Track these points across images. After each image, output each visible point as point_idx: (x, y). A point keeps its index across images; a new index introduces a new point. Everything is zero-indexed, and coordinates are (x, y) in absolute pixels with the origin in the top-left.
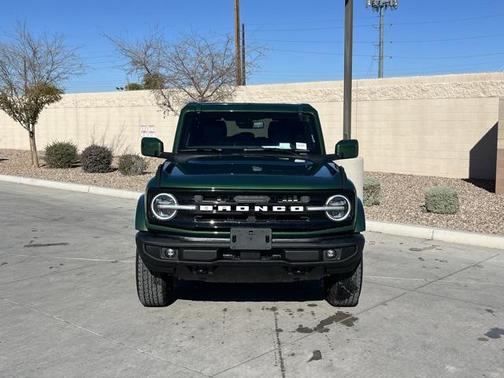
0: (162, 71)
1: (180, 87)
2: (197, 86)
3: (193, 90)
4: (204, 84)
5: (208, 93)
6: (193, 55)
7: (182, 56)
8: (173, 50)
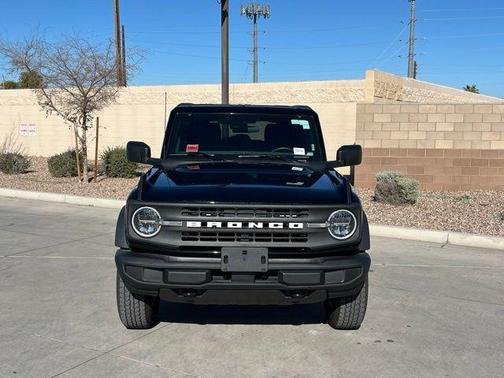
0: (44, 71)
1: (62, 87)
2: (79, 86)
3: (76, 91)
4: (87, 85)
5: (91, 94)
6: (76, 57)
7: (64, 57)
8: (55, 51)
